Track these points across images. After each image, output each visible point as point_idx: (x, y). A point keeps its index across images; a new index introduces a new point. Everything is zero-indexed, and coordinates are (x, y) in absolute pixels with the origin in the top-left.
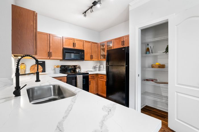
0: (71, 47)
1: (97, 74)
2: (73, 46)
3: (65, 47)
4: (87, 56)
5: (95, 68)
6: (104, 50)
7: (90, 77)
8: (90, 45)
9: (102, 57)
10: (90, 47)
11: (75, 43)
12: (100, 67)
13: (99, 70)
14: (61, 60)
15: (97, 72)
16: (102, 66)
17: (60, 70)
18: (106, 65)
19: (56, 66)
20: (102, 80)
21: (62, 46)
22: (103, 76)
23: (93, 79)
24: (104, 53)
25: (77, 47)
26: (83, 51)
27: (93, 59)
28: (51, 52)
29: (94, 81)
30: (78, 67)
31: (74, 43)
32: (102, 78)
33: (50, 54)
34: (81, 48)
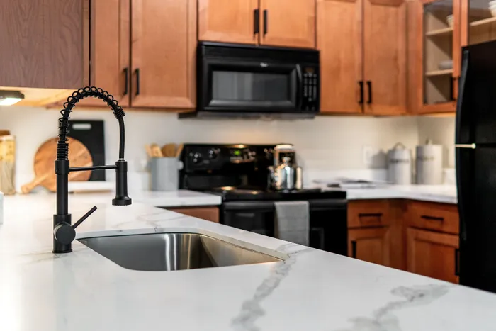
0: (244, 37)
1: (401, 204)
2: (256, 30)
3: (210, 36)
4: (334, 87)
5: (387, 162)
6: (444, 42)
7: (352, 218)
8: (358, 16)
9: (434, 94)
10: (356, 28)
11: (265, 12)
12: (420, 159)
13: (417, 179)
14: (185, 114)
15: (405, 190)
16: (435, 151)
17: (182, 173)
18: (458, 141)
19: (158, 150)
20: (435, 237)
21: (193, 30)
22: (437, 213)
23: (371, 232)
24: (447, 63)
25: (279, 34)
26: (309, 58)
27: (377, 108)
28: (137, 71)
29: (377, 243)
30: (282, 155)
31: (256, 12)
32: (435, 225)
33: (134, 79)
34: (301, 36)
